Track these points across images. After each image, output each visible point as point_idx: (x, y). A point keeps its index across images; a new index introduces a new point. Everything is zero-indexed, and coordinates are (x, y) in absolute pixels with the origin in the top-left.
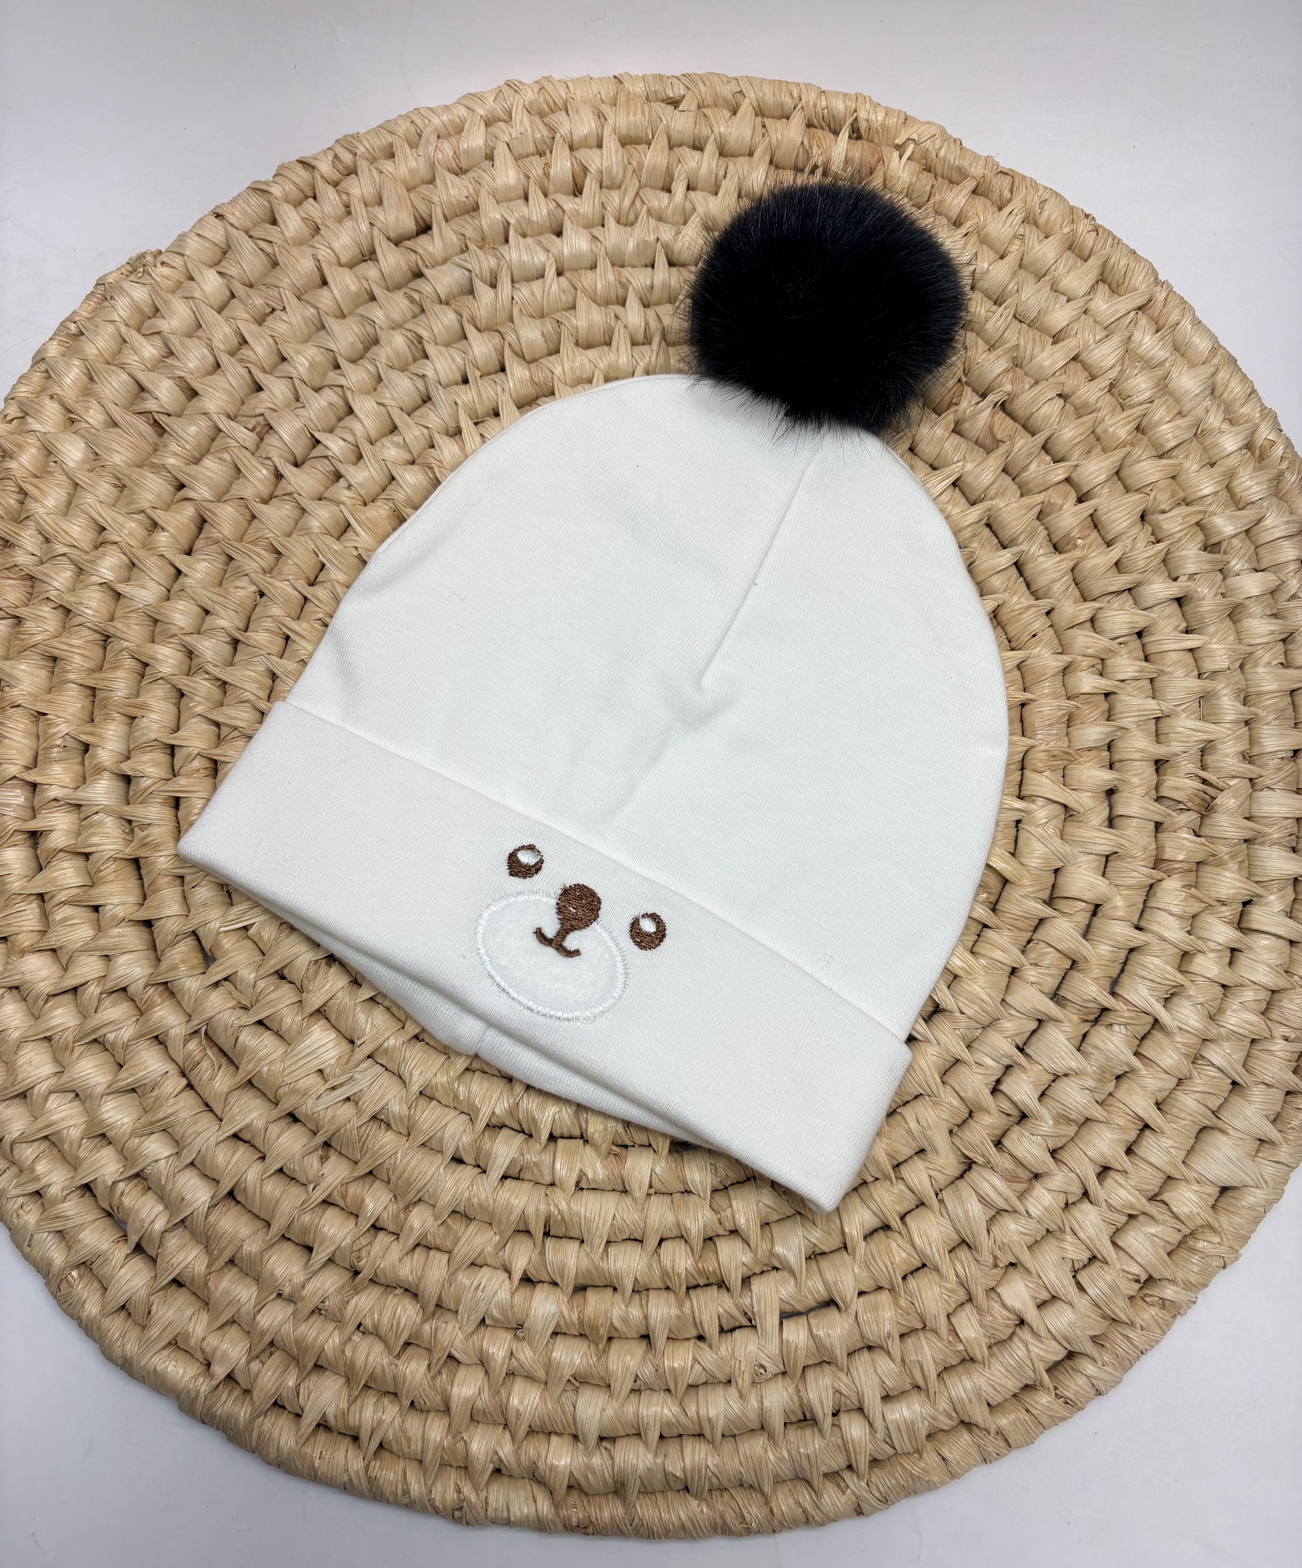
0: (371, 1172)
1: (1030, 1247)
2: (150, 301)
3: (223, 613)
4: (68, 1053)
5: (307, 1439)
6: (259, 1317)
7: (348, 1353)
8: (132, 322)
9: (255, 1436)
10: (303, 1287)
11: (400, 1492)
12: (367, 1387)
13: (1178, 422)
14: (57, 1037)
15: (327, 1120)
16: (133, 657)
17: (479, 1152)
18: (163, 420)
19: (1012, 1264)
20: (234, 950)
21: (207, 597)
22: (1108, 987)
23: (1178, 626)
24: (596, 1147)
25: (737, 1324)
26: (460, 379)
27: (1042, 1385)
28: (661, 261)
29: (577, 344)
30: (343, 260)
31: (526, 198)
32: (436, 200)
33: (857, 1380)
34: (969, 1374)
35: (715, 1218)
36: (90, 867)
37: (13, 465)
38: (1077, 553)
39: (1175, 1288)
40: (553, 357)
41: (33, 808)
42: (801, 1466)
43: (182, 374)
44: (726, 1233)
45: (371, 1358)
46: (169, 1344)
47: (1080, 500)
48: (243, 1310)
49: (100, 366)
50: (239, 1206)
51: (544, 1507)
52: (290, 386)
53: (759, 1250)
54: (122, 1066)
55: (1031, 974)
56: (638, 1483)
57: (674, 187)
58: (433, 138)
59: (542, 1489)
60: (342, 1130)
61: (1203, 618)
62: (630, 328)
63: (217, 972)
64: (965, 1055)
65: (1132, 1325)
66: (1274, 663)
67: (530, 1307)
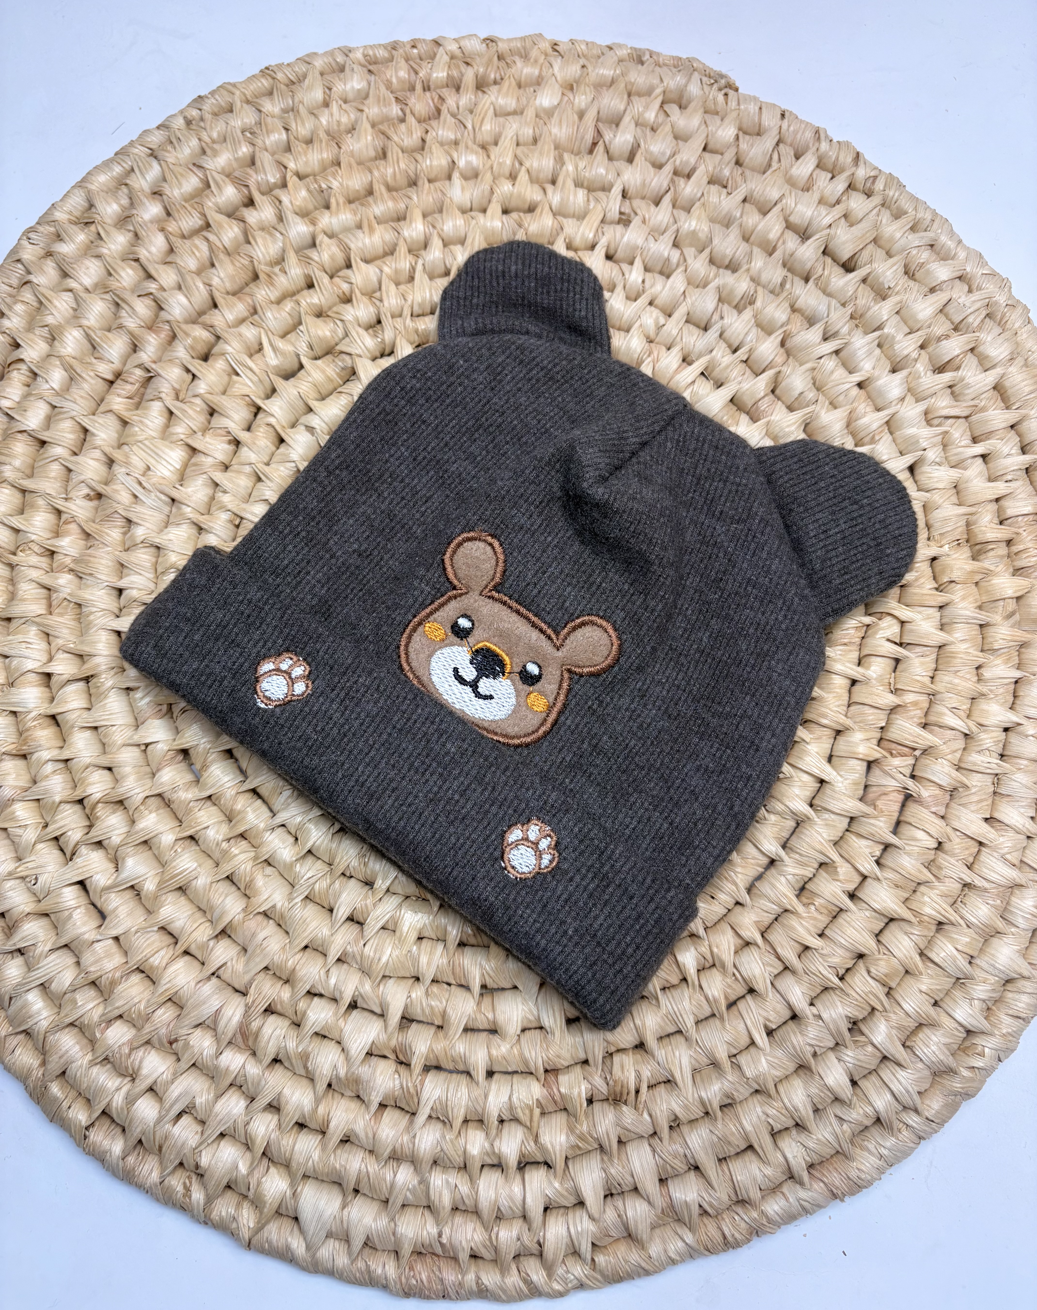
0: (89, 534)
1: (194, 1064)
2: (691, 98)
4: (103, 290)
8: (667, 94)
14: (112, 278)
15: (115, 487)
16: (406, 207)
18: (600, 148)
19: (176, 1054)
20: (216, 372)
22: (429, 1062)
23: (769, 1021)
25: (65, 849)
26: (733, 345)
27: (92, 1109)
28: (908, 460)
30: (792, 219)
31: (911, 332)
32: (875, 265)
33: (49, 959)
34: (82, 1047)
35: (139, 803)
36: (240, 246)
37: (519, 64)
38: (800, 909)
39: (202, 1200)
40: (785, 409)
41: (268, 191)
43: (642, 144)
44: (130, 815)
47: (852, 896)
49: (623, 86)
50: (36, 452)
52: (669, 224)
53: (125, 847)
54: (107, 330)
55: (418, 993)
57: (978, 444)
58: (927, 242)
60: (111, 501)
61: (784, 1041)
63: (197, 367)
64: (331, 959)
66: (770, 1121)
67: (27, 687)
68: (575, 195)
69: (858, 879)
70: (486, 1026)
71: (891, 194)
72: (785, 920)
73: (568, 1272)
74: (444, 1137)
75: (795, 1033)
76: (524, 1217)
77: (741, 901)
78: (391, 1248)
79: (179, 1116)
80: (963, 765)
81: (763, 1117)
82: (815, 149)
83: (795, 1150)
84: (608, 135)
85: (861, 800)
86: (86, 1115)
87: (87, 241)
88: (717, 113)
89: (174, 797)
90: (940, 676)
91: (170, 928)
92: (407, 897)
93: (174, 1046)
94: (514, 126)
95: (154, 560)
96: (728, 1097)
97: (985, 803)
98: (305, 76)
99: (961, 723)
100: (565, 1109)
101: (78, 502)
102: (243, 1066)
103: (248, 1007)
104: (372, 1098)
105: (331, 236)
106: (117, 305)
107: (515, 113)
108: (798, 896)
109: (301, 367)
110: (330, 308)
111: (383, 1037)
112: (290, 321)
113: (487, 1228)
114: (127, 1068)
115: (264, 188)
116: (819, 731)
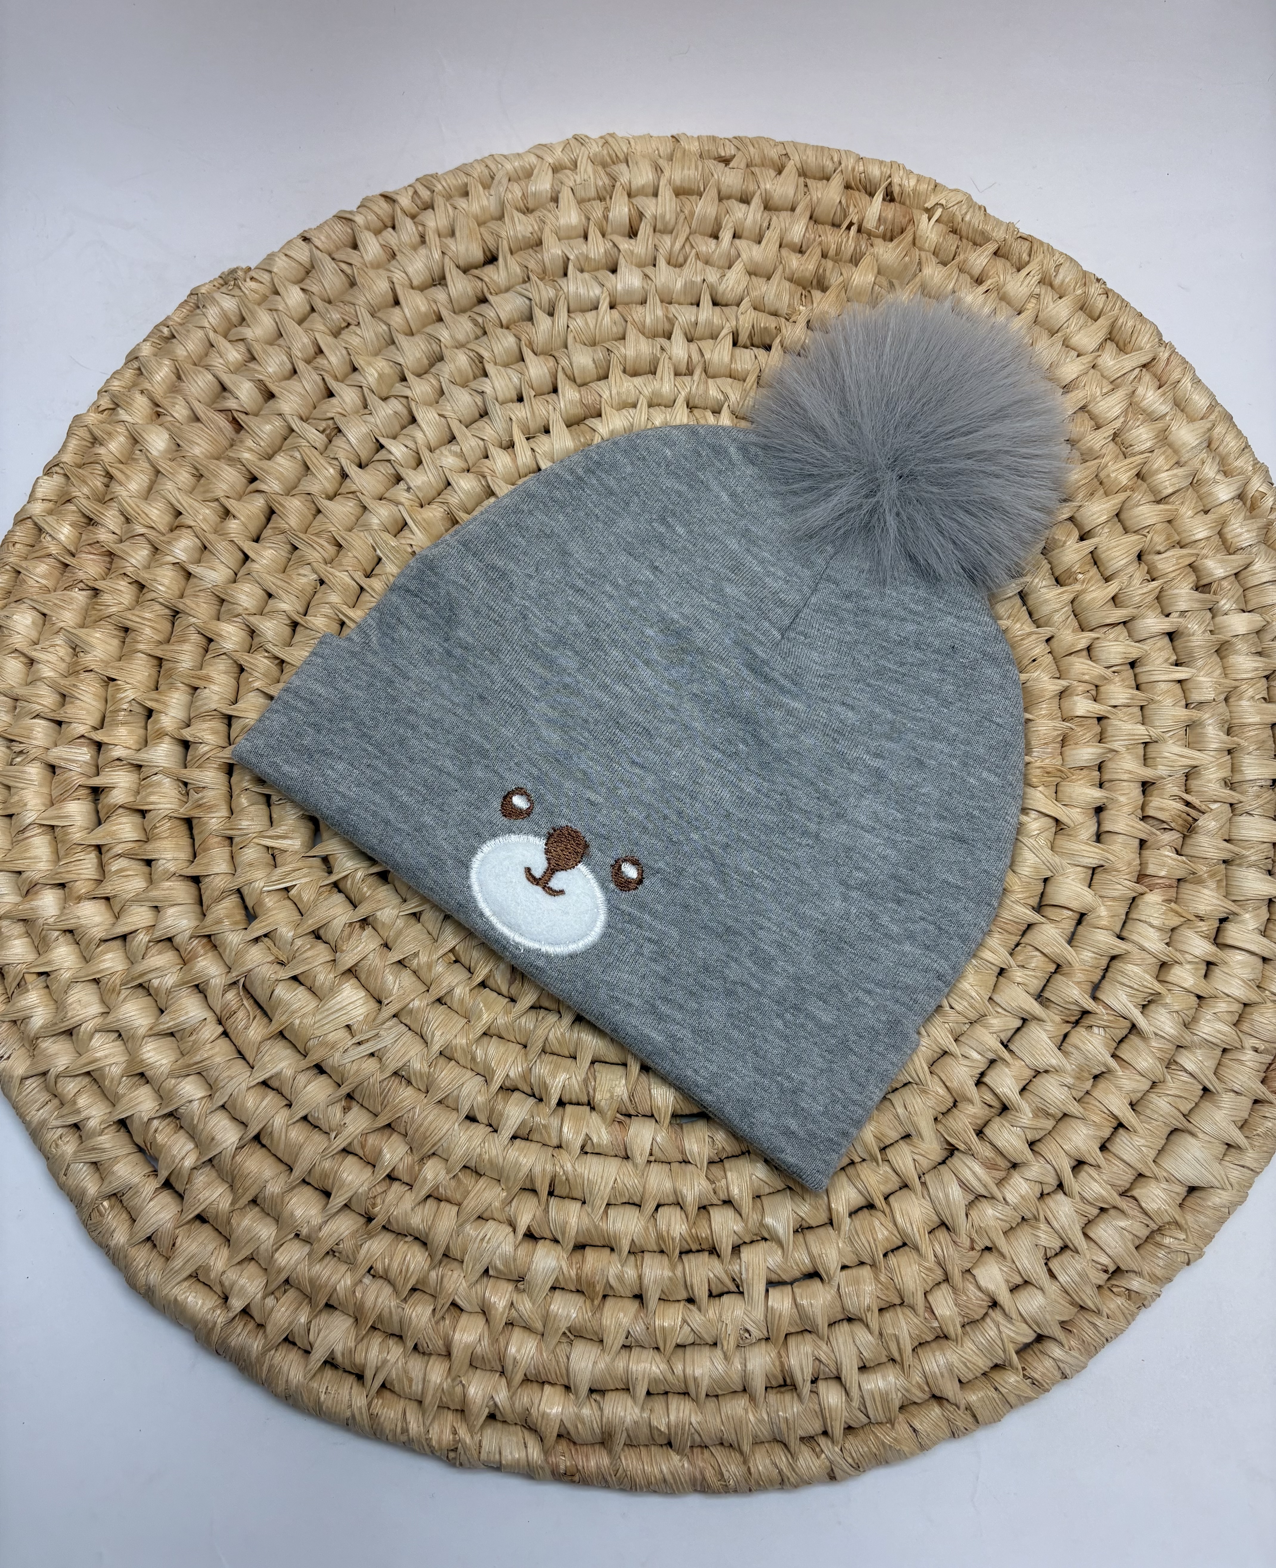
0: (389, 1125)
1: (1005, 1233)
2: (237, 311)
3: (284, 596)
4: (114, 996)
5: (314, 1375)
6: (277, 1255)
7: (358, 1295)
8: (219, 330)
9: (265, 1368)
10: (320, 1229)
11: (399, 1430)
12: (373, 1328)
13: (1175, 471)
14: (106, 980)
15: (352, 1072)
16: (199, 633)
17: (492, 1111)
18: (241, 417)
19: (988, 1249)
20: (275, 909)
21: (272, 582)
22: (1090, 991)
23: (1168, 659)
24: (602, 1114)
25: (726, 1290)
26: (515, 398)
27: (1011, 1365)
28: (706, 301)
29: (624, 371)
30: (415, 283)
31: (586, 237)
33: (836, 1350)
34: (942, 1350)
35: (710, 1187)
36: (146, 824)
37: (102, 450)
38: (1077, 587)
39: (1141, 1280)
40: (602, 382)
41: (97, 767)
42: (779, 1428)
43: (261, 377)
44: (720, 1203)
45: (380, 1300)
46: (190, 1276)
47: (1082, 538)
48: (263, 1247)
49: (188, 366)
50: (264, 1149)
51: (535, 1453)
52: (360, 394)
53: (750, 1220)
54: (162, 1012)
55: (1018, 975)
56: (625, 1435)
57: (721, 235)
58: (505, 181)
59: (533, 1436)
60: (366, 1084)
61: (1192, 653)
62: (674, 359)
63: (258, 928)
64: (953, 1047)
65: (1098, 1313)
66: (1257, 697)
67: (531, 1261)
68: (279, 464)
71: (440, 187)
74: (1168, 1006)
75: (1189, 641)
76: (1269, 959)
77: (1047, 638)
79: (1050, 1270)
81: (1253, 702)
82: (358, 229)
84: (232, 405)
86: (1013, 1373)
87: (42, 991)
88: (269, 295)
89: (718, 1149)
91: (856, 1207)
95: (453, 1064)
96: (1224, 724)
100: (1179, 880)
101: (346, 1122)
102: (1027, 1181)
103: (969, 1151)
104: (1105, 1062)
105: (189, 723)
107: (155, 480)
108: (1064, 585)
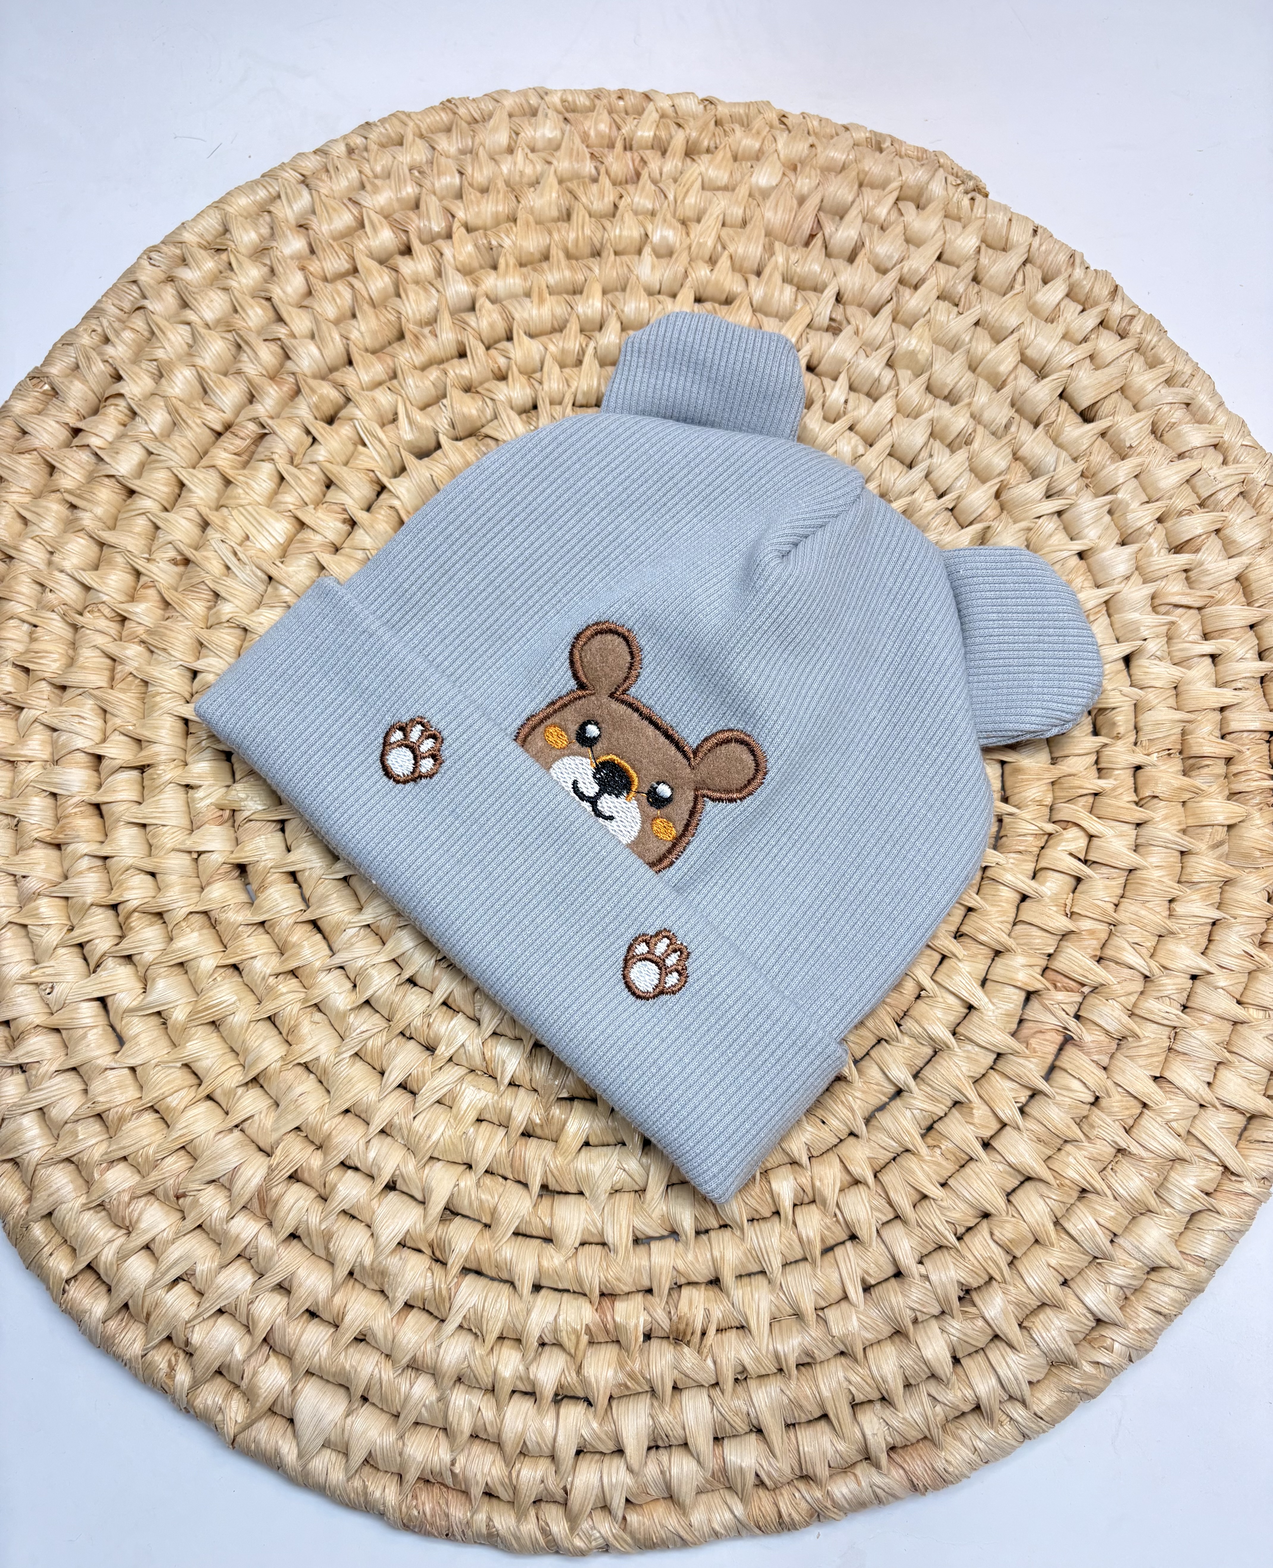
0: (168, 604)
4: (226, 328)
6: (31, 542)
8: (905, 190)
13: (1101, 1232)
14: (237, 316)
15: (207, 554)
16: (585, 279)
18: (818, 242)
20: (341, 437)
22: (470, 1264)
23: (869, 1274)
25: (89, 959)
26: (940, 490)
27: (76, 1260)
28: (1126, 649)
30: (1029, 352)
31: (1150, 501)
32: (1119, 418)
34: (76, 1189)
35: (181, 918)
36: (388, 299)
37: (739, 133)
38: (924, 1150)
41: (430, 240)
44: (169, 931)
45: (11, 643)
47: (984, 1143)
48: (36, 527)
49: (855, 174)
50: (122, 502)
52: (886, 339)
54: (221, 373)
55: (468, 1182)
57: (1210, 641)
60: (200, 570)
61: (883, 1299)
63: (319, 430)
64: (374, 1129)
66: (853, 1390)
67: (73, 768)
68: (782, 292)
69: (996, 1126)
70: (540, 1233)
71: (1149, 338)
72: (902, 1161)
73: (594, 1528)
74: (474, 1351)
75: (896, 1293)
76: (553, 1457)
77: (856, 1131)
78: (395, 1470)
79: (176, 1281)
80: (1137, 1011)
81: (845, 1384)
82: (1066, 275)
83: (876, 1426)
84: (829, 228)
85: (1014, 1035)
86: (69, 1266)
87: (215, 271)
88: (959, 219)
89: (222, 917)
90: (1125, 904)
91: (195, 1066)
92: (472, 1071)
93: (181, 1201)
94: (723, 203)
95: (238, 643)
96: (808, 1354)
97: (1155, 1059)
98: (490, 116)
99: (1142, 962)
100: (618, 1342)
101: (161, 565)
102: (256, 1236)
103: (271, 1169)
104: (398, 1294)
105: (493, 301)
106: (239, 347)
107: (725, 188)
108: (923, 1136)
109: (439, 446)
110: (481, 383)
111: (420, 1227)
112: (433, 392)
113: (509, 1464)
114: (123, 1218)
115: (425, 237)
116: (975, 948)
